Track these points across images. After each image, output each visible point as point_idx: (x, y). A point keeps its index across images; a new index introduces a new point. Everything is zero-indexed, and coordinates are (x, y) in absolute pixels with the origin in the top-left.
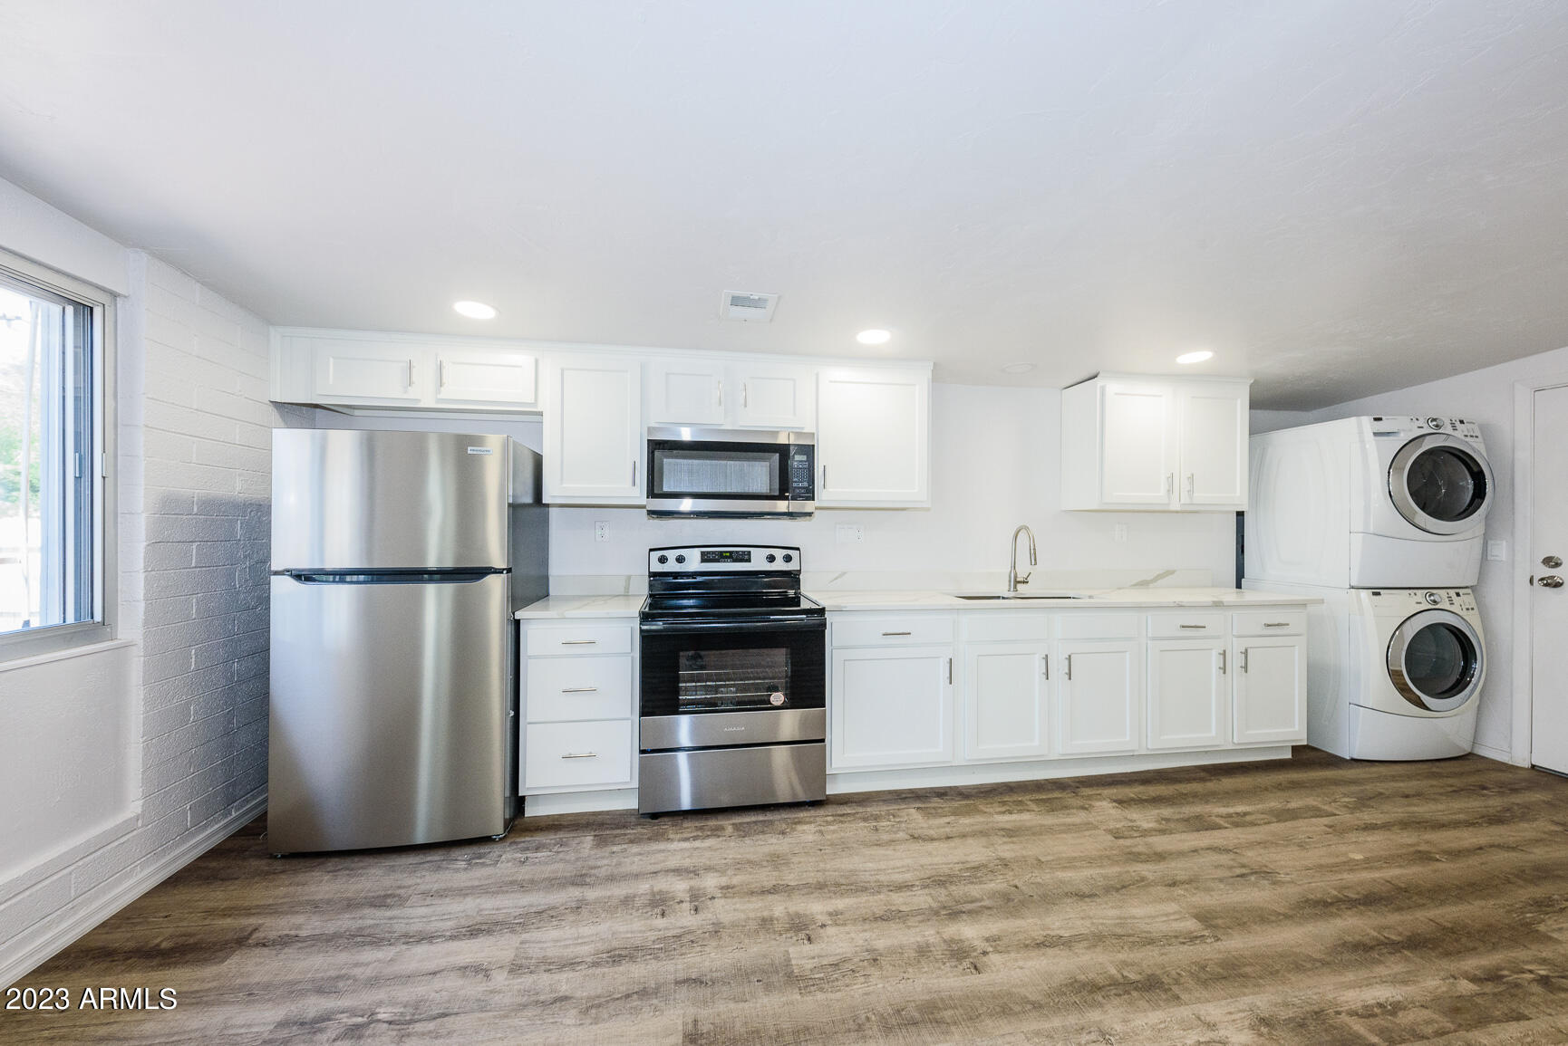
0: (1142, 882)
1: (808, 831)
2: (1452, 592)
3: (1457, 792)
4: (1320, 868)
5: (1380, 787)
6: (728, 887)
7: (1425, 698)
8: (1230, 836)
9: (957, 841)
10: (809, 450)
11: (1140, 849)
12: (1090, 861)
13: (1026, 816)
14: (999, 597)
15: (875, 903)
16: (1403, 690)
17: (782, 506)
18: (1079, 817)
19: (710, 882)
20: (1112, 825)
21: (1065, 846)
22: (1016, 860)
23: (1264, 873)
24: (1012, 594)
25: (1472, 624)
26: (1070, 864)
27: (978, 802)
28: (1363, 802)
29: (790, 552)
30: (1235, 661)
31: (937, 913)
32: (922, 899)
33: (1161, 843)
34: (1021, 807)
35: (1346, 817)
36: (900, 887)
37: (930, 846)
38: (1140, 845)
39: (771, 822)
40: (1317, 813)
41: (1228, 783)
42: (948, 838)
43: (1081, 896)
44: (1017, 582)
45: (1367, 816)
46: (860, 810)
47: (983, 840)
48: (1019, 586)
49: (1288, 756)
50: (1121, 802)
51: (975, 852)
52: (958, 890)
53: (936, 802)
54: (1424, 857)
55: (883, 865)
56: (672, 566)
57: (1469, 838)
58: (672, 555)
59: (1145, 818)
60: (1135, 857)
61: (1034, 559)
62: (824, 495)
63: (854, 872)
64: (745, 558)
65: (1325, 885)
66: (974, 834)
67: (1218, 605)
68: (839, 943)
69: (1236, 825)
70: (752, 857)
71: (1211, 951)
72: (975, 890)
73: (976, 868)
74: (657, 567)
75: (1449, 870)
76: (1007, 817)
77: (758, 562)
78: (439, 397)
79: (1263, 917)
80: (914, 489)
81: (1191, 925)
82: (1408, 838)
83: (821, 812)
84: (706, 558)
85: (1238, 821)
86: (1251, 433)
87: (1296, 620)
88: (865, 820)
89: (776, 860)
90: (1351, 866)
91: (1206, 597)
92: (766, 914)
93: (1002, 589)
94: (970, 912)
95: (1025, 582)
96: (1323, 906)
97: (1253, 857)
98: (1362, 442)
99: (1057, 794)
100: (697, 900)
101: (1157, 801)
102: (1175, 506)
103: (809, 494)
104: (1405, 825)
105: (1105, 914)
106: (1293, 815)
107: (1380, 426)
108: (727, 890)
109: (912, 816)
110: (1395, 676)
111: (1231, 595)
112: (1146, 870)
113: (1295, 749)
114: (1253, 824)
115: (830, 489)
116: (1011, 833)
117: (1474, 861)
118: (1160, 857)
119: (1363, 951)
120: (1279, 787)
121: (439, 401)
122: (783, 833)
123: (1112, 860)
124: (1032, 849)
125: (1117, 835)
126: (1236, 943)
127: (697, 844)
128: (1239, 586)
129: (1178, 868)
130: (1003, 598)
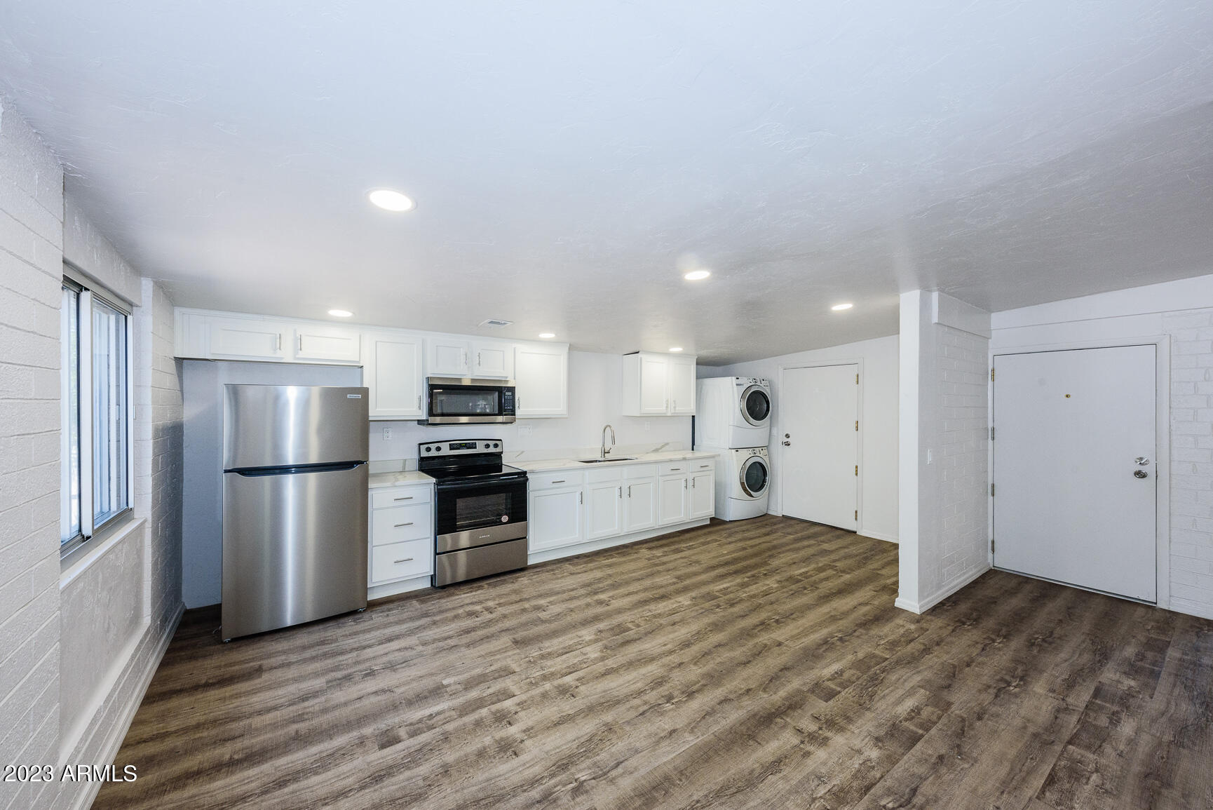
0: (659, 572)
1: (524, 580)
2: (760, 449)
3: (758, 527)
4: (714, 557)
5: (736, 529)
6: (500, 604)
7: (752, 493)
8: (687, 553)
9: (589, 573)
10: (512, 389)
11: (659, 562)
12: (641, 569)
13: (614, 559)
14: (596, 461)
15: (565, 596)
16: (745, 490)
17: (500, 419)
18: (635, 556)
19: (491, 604)
20: (647, 556)
21: (632, 566)
22: (614, 574)
23: (697, 562)
24: (603, 459)
25: (765, 461)
26: (634, 571)
27: (593, 557)
28: (730, 535)
29: (497, 442)
30: (690, 483)
31: (589, 594)
32: (583, 591)
33: (665, 559)
34: (612, 556)
35: (724, 541)
36: (572, 590)
37: (579, 575)
38: (657, 561)
39: (505, 580)
40: (716, 541)
41: (688, 536)
42: (586, 572)
43: (639, 580)
44: (605, 453)
45: (730, 540)
46: (544, 569)
47: (600, 570)
48: (606, 454)
49: (709, 523)
50: (650, 549)
51: (598, 574)
52: (595, 586)
53: (576, 561)
54: (744, 549)
55: (563, 585)
56: (433, 453)
57: (757, 541)
58: (433, 447)
59: (658, 553)
60: (656, 565)
61: (614, 442)
62: (519, 412)
63: (552, 589)
64: (473, 446)
65: (715, 562)
66: (596, 569)
67: (684, 459)
68: (556, 609)
69: (689, 549)
70: (505, 593)
71: (680, 585)
72: (601, 585)
73: (600, 579)
74: (424, 454)
75: (750, 551)
76: (607, 561)
77: (481, 449)
78: (297, 356)
79: (695, 574)
80: (560, 408)
81: (674, 580)
82: (740, 544)
83: (526, 572)
84: (452, 447)
85: (690, 548)
86: (697, 378)
87: (710, 463)
88: (548, 572)
89: (515, 592)
90: (723, 555)
91: (679, 456)
92: (522, 608)
93: (598, 456)
94: (601, 592)
95: (608, 452)
96: (713, 568)
97: (694, 558)
98: (733, 388)
99: (625, 550)
100: (489, 610)
101: (662, 546)
102: (669, 414)
103: (513, 413)
104: (741, 540)
105: (647, 583)
106: (708, 543)
107: (739, 382)
108: (500, 605)
109: (568, 567)
110: (742, 484)
111: (689, 454)
112: (660, 568)
113: (712, 519)
114: (695, 548)
115: (521, 409)
116: (610, 566)
117: (757, 548)
118: (664, 563)
119: (722, 577)
120: (705, 534)
121: (296, 358)
122: (513, 582)
123: (649, 567)
124: (620, 569)
125: (649, 559)
126: (687, 582)
127: (474, 593)
128: (693, 449)
129: (670, 566)
130: (599, 461)
